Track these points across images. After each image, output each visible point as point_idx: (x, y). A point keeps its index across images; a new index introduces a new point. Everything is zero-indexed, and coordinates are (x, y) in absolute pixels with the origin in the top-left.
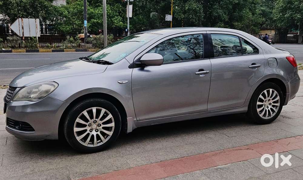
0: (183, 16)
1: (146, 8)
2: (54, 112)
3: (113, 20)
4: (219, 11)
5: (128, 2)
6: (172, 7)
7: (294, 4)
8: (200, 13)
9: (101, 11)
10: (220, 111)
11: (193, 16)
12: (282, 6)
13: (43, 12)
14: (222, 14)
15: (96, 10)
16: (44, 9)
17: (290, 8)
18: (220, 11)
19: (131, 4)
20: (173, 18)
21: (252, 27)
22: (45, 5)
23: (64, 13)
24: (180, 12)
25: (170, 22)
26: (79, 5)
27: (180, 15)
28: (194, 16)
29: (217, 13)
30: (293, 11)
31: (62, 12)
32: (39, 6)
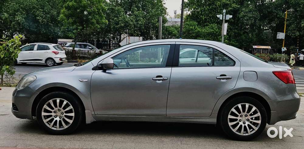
0: (298, 33)
2: (29, 98)
3: (219, 38)
5: (224, 21)
6: (285, 24)
9: (207, 30)
10: (182, 118)
13: (154, 32)
15: (203, 29)
16: (155, 29)
19: (227, 23)
20: (286, 36)
22: (156, 26)
23: (173, 32)
24: (294, 30)
25: (282, 40)
26: (188, 25)
27: (294, 33)
31: (172, 32)
32: (151, 27)
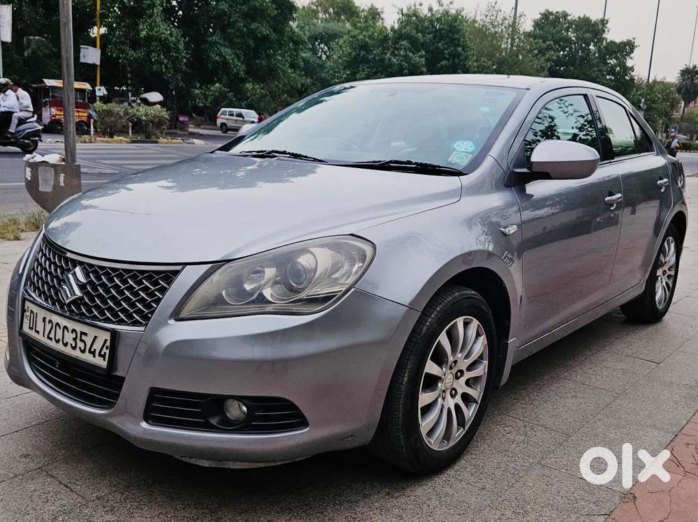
0: (132, 54)
1: (21, 20)
4: (222, 49)
6: (98, 26)
7: (372, 51)
8: (177, 50)
11: (159, 55)
12: (350, 54)
14: (233, 59)
17: (366, 61)
18: (226, 51)
20: (103, 56)
21: (286, 98)
24: (123, 43)
27: (123, 52)
28: (162, 57)
29: (220, 54)
30: (372, 68)
